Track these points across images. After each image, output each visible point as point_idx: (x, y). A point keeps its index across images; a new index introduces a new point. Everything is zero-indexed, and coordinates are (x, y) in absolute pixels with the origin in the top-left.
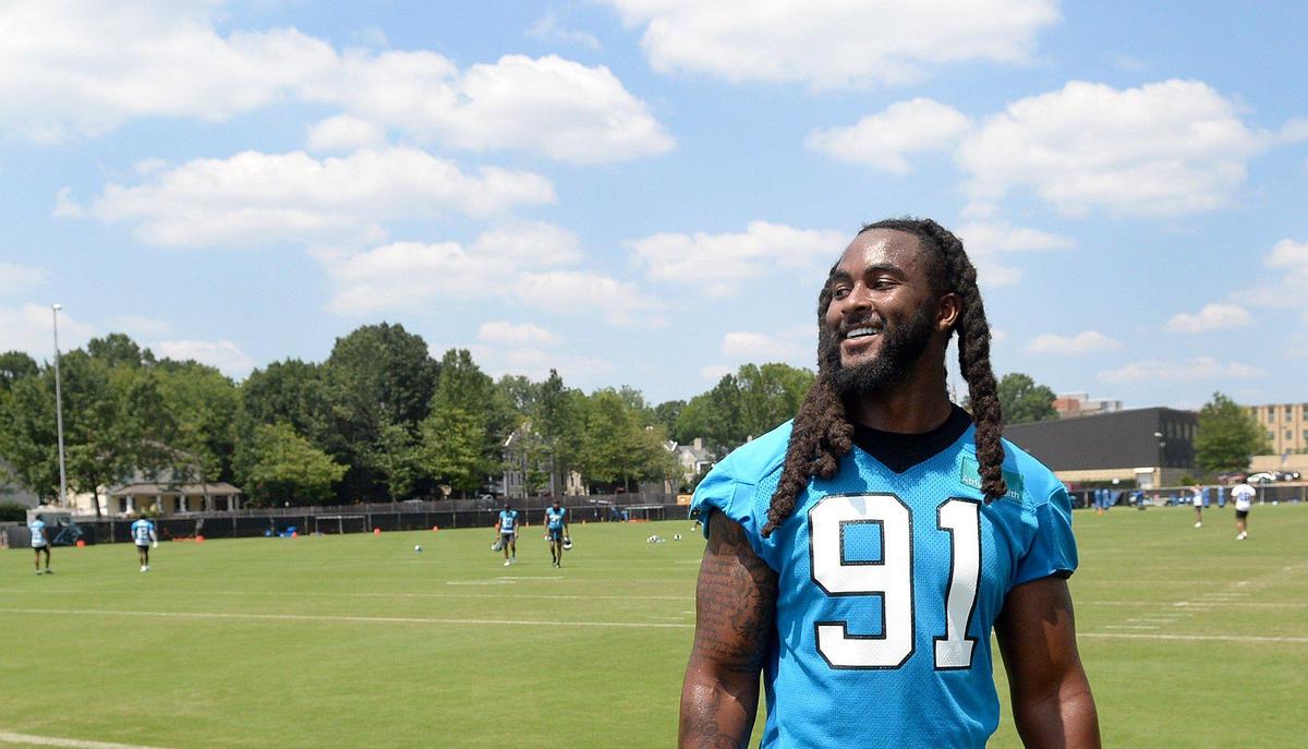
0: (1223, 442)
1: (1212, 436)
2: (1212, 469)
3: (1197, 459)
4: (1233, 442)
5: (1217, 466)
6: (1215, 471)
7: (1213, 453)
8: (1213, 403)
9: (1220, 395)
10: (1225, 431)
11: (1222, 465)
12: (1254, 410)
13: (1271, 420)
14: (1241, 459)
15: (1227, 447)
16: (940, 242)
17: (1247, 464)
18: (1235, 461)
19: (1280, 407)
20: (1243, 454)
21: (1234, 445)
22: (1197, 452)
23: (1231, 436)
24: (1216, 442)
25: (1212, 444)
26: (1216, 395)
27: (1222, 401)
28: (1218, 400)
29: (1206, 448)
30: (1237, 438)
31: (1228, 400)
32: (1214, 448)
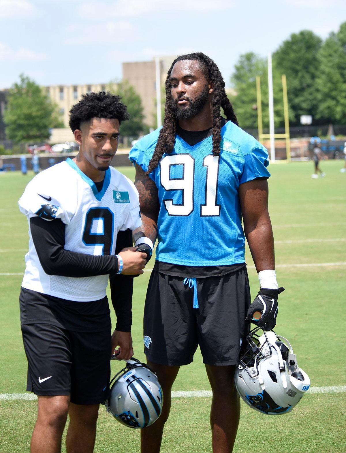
0: (29, 117)
1: (19, 112)
2: (20, 141)
3: (7, 131)
4: (37, 117)
5: (24, 138)
6: (23, 142)
7: (20, 127)
8: (19, 82)
9: (25, 76)
10: (30, 107)
11: (29, 137)
12: (48, 89)
13: (62, 98)
14: (43, 131)
15: (31, 122)
16: (205, 61)
17: (48, 136)
18: (38, 133)
19: (68, 88)
20: (45, 127)
21: (37, 120)
22: (7, 125)
23: (34, 111)
24: (22, 117)
25: (19, 117)
26: (21, 76)
27: (26, 81)
28: (23, 80)
29: (14, 122)
30: (39, 114)
31: (31, 81)
32: (22, 122)
